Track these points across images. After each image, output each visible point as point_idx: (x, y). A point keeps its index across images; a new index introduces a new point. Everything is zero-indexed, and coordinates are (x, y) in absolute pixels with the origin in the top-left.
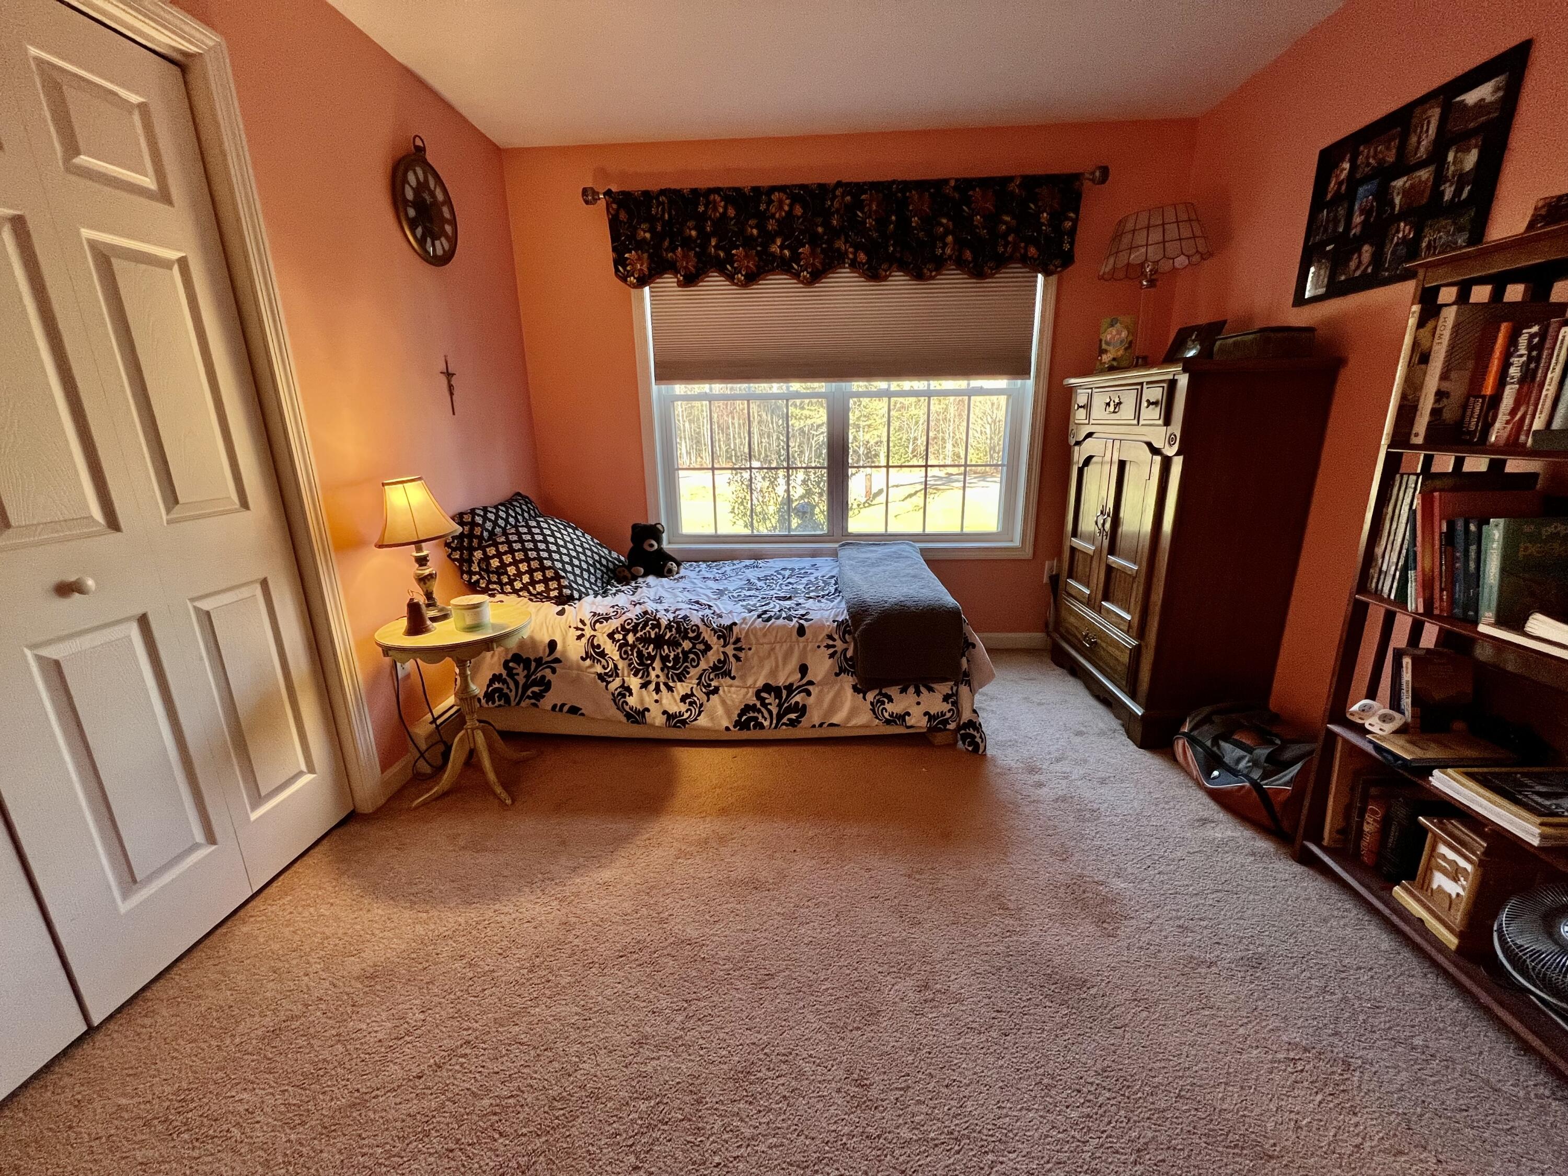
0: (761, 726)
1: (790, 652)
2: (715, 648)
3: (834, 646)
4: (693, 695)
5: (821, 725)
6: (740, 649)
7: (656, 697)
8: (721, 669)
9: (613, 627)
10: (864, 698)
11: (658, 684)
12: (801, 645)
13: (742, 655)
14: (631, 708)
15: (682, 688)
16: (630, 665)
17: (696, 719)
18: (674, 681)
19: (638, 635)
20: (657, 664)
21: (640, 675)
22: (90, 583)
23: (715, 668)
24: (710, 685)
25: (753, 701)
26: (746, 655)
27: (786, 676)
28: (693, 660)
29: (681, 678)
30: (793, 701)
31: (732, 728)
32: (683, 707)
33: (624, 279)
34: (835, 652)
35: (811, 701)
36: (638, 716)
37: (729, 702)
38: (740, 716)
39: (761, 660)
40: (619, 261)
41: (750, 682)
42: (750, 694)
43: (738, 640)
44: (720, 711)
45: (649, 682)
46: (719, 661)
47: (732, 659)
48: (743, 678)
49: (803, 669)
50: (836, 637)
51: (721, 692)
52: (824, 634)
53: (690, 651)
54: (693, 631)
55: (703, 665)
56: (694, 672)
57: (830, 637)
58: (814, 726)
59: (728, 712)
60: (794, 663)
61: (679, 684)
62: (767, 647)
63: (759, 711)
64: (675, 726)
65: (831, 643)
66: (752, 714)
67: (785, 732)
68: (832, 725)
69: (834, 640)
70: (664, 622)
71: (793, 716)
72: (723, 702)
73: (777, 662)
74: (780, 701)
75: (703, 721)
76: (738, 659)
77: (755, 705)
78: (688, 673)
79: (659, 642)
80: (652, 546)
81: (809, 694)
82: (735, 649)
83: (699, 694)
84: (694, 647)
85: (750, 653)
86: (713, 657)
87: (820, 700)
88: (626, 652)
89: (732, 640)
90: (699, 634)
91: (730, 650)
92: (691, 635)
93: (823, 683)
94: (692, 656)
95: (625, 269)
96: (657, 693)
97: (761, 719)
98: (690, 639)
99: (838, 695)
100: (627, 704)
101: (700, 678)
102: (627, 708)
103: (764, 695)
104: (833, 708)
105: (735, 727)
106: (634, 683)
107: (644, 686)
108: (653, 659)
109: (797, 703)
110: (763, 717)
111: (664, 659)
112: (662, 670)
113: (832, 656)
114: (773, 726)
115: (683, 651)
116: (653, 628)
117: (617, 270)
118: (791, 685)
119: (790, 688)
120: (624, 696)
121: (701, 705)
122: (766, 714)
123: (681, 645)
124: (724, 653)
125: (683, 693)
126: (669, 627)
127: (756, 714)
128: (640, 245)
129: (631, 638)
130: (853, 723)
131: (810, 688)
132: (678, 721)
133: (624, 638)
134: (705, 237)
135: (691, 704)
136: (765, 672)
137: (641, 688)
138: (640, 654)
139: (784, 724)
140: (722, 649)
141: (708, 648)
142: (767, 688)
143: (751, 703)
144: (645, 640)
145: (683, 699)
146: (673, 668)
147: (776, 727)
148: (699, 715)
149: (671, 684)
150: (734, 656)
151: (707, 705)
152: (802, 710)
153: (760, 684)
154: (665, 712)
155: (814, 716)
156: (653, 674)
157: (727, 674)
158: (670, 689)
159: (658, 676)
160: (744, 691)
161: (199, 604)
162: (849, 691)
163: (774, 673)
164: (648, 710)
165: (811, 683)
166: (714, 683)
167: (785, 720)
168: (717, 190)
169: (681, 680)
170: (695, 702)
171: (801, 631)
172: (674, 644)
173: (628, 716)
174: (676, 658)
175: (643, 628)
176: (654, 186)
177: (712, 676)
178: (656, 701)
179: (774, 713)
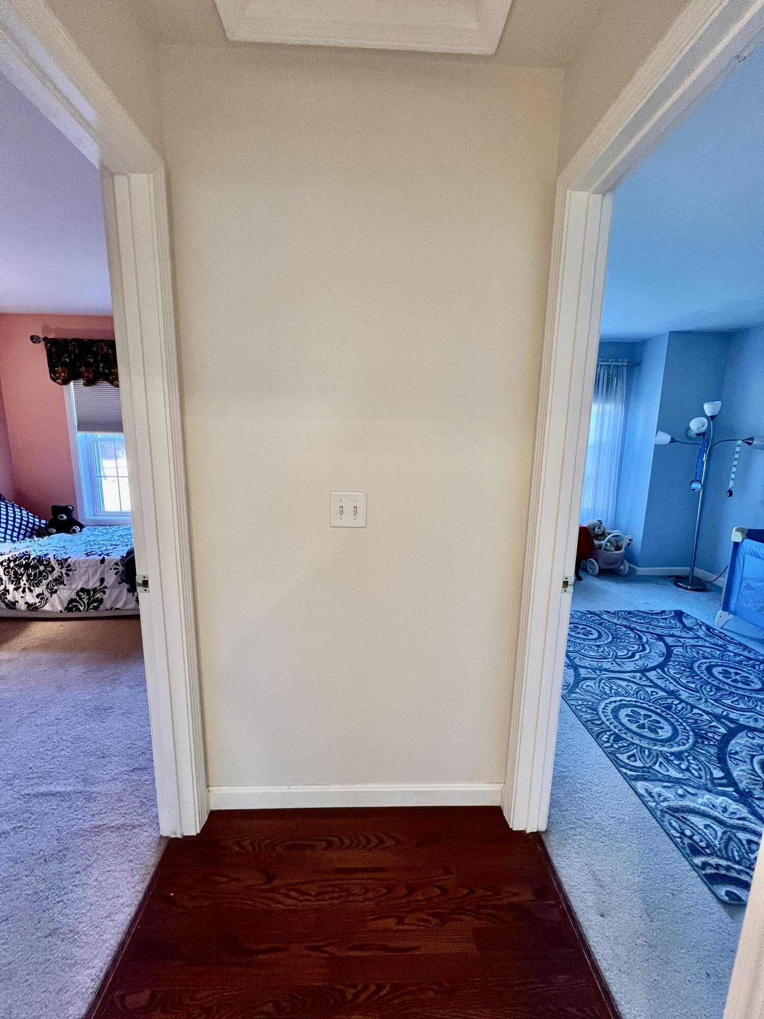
0: (80, 610)
1: (96, 571)
2: (56, 569)
3: (118, 569)
4: (43, 594)
5: (111, 609)
6: (70, 570)
7: (22, 595)
8: (59, 581)
9: (4, 559)
10: (133, 595)
11: (24, 588)
12: (102, 568)
13: (70, 573)
14: (8, 601)
15: (37, 590)
16: (10, 579)
17: (43, 606)
18: (34, 587)
19: (16, 563)
20: (25, 578)
21: (14, 583)
23: (55, 580)
24: (53, 589)
25: (74, 596)
26: (73, 574)
27: (93, 584)
28: (45, 576)
29: (38, 585)
30: (96, 597)
31: (63, 611)
32: (37, 600)
33: (54, 380)
34: (118, 572)
35: (105, 597)
36: (12, 605)
37: (62, 597)
38: (68, 604)
39: (81, 576)
40: (52, 371)
41: (73, 587)
42: (73, 593)
43: (69, 566)
44: (57, 603)
45: (20, 587)
46: (59, 576)
47: (64, 575)
48: (71, 584)
49: (102, 580)
50: (120, 564)
51: (58, 592)
52: (115, 561)
53: (44, 571)
54: (46, 561)
55: (50, 579)
56: (44, 582)
57: (116, 564)
58: (107, 610)
59: (61, 603)
60: (97, 577)
61: (37, 588)
62: (84, 569)
63: (78, 602)
64: (32, 610)
65: (117, 567)
66: (74, 604)
67: (92, 613)
68: (117, 609)
69: (118, 565)
70: (32, 557)
71: (95, 604)
72: (59, 598)
73: (89, 576)
74: (89, 596)
75: (47, 607)
76: (68, 575)
77: (76, 599)
78: (41, 582)
79: (27, 567)
80: (62, 517)
81: (104, 593)
82: (66, 570)
83: (47, 594)
84: (45, 569)
85: (75, 572)
86: (56, 574)
87: (110, 596)
88: (8, 572)
89: (65, 566)
90: (50, 562)
91: (64, 571)
92: (45, 563)
93: (113, 587)
94: (44, 574)
95: (55, 375)
96: (23, 593)
97: (79, 606)
98: (44, 565)
99: (119, 594)
100: (7, 598)
101: (48, 585)
102: (6, 601)
103: (80, 593)
104: (117, 600)
105: (65, 610)
106: (11, 587)
107: (16, 589)
108: (22, 575)
109: (98, 598)
110: (81, 605)
111: (29, 576)
112: (27, 581)
113: (116, 574)
114: (86, 609)
115: (40, 571)
116: (25, 560)
117: (51, 376)
118: (96, 588)
119: (95, 590)
120: (5, 595)
121: (47, 599)
122: (82, 604)
123: (39, 568)
124: (61, 572)
125: (38, 593)
126: (34, 559)
127: (77, 604)
128: (64, 365)
129: (12, 564)
130: (127, 607)
131: (106, 590)
132: (34, 608)
133: (8, 564)
134: (97, 362)
135: (42, 599)
136: (82, 582)
137: (14, 590)
138: (15, 573)
139: (91, 609)
140: (60, 570)
141: (53, 569)
142: (83, 590)
143: (74, 598)
144: (20, 566)
145: (37, 596)
146: (34, 580)
147: (87, 611)
148: (45, 604)
149: (32, 588)
150: (66, 573)
151: (51, 599)
152: (101, 601)
153: (79, 588)
154: (26, 603)
155: (107, 604)
156: (22, 583)
157: (62, 583)
158: (31, 591)
159: (25, 584)
160: (70, 591)
162: (125, 591)
163: (87, 582)
164: (17, 602)
165: (106, 587)
166: (55, 588)
167: (91, 607)
168: (102, 341)
169: (38, 587)
170: (44, 598)
171: (103, 561)
172: (35, 567)
173: (7, 605)
174: (35, 574)
175: (20, 559)
176: (69, 336)
177: (54, 584)
178: (22, 597)
179: (86, 602)
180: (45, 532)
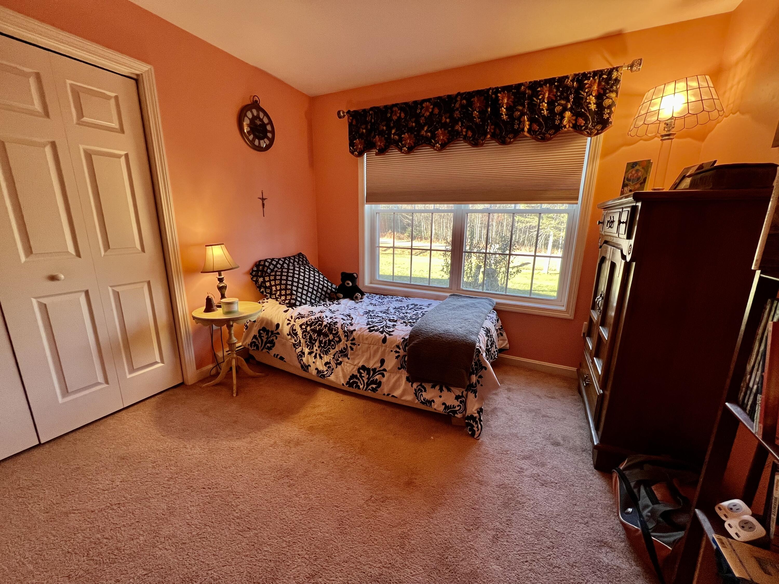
0: (359, 388)
1: (376, 351)
2: (343, 341)
3: (398, 352)
4: (330, 363)
5: (388, 395)
6: (354, 344)
8: (343, 352)
9: (303, 322)
10: (412, 386)
11: (316, 354)
12: (383, 348)
13: (354, 347)
14: (304, 363)
15: (326, 358)
16: (306, 342)
17: (329, 376)
18: (323, 354)
19: (312, 328)
20: (317, 344)
21: (309, 348)
22: (62, 277)
23: (341, 352)
24: (338, 360)
25: (356, 373)
26: (356, 347)
27: (373, 364)
28: (333, 345)
29: (327, 353)
30: (375, 378)
31: (345, 385)
32: (325, 368)
33: (352, 153)
34: (399, 356)
35: (384, 380)
36: (306, 368)
37: (345, 371)
38: (350, 379)
39: (363, 352)
40: (352, 144)
41: (356, 363)
42: (355, 369)
43: (354, 339)
44: (341, 375)
45: (313, 352)
46: (344, 348)
47: (349, 349)
48: (354, 359)
49: (382, 362)
50: (401, 347)
51: (342, 364)
52: (395, 344)
53: (332, 340)
54: (335, 330)
55: (337, 349)
56: (332, 351)
57: (398, 347)
58: (384, 394)
59: (344, 376)
60: (378, 357)
61: (325, 356)
62: (366, 346)
63: (359, 379)
64: (320, 377)
65: (398, 350)
66: (355, 380)
67: (369, 393)
68: (393, 396)
69: (400, 349)
70: (325, 323)
71: (374, 386)
72: (343, 370)
73: (370, 354)
74: (369, 375)
75: (332, 378)
76: (352, 349)
77: (357, 375)
78: (330, 351)
79: (320, 333)
80: (348, 284)
81: (383, 376)
82: (351, 344)
83: (333, 364)
84: (334, 339)
85: (359, 347)
86: (341, 346)
87: (388, 380)
88: (305, 335)
89: (350, 339)
90: (338, 332)
91: (349, 343)
92: (334, 332)
93: (391, 372)
94: (333, 343)
95: (353, 148)
96: (315, 359)
97: (359, 384)
98: (333, 334)
99: (398, 380)
100: (302, 361)
101: (334, 355)
102: (302, 363)
103: (361, 371)
104: (394, 387)
105: (346, 384)
106: (307, 351)
107: (310, 353)
108: (315, 340)
109: (377, 379)
110: (360, 383)
111: (321, 342)
112: (319, 347)
113: (397, 357)
114: (364, 389)
115: (329, 340)
116: (318, 326)
117: (350, 149)
118: (375, 369)
119: (374, 370)
120: (302, 357)
121: (333, 369)
122: (362, 383)
123: (328, 336)
124: (346, 345)
125: (326, 361)
126: (326, 326)
127: (357, 381)
128: (361, 136)
129: (309, 329)
130: (403, 398)
131: (385, 373)
132: (322, 375)
133: (306, 328)
134: (389, 129)
135: (329, 367)
136: (364, 359)
137: (308, 354)
138: (311, 337)
139: (369, 389)
140: (345, 342)
141: (340, 340)
142: (363, 368)
143: (355, 374)
144: (314, 331)
145: (326, 364)
146: (323, 347)
147: (366, 390)
148: (331, 374)
149: (322, 355)
150: (350, 347)
151: (336, 370)
152: (379, 384)
153: (360, 365)
154: (317, 369)
155: (385, 389)
156: (315, 348)
157: (346, 356)
158: (321, 358)
159: (317, 350)
160: (352, 367)
161: (114, 288)
162: (404, 380)
163: (368, 360)
164: (310, 366)
165: (385, 370)
166: (340, 359)
167: (370, 387)
168: (396, 105)
169: (326, 355)
170: (330, 367)
171: (384, 340)
172: (326, 335)
173: (302, 366)
174: (325, 342)
175: (315, 325)
176: (367, 107)
177: (340, 356)
178: (314, 362)
179: (365, 382)
180: (335, 296)
